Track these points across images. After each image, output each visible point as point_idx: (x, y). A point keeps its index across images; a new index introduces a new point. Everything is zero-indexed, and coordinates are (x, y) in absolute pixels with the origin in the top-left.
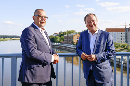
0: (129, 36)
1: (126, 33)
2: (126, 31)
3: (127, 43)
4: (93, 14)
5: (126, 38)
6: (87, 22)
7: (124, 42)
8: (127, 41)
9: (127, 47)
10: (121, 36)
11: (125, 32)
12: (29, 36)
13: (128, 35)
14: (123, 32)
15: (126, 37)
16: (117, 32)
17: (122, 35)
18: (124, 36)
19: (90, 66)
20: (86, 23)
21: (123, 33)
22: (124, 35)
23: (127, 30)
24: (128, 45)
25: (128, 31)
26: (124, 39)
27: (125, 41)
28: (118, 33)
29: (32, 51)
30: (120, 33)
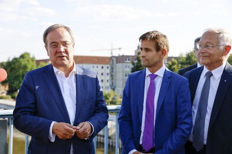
0: (118, 74)
1: (112, 68)
2: (111, 63)
3: (114, 89)
4: (65, 28)
5: (112, 79)
6: (49, 44)
7: (107, 88)
8: (114, 85)
9: (113, 99)
10: (102, 74)
11: (109, 66)
13: (116, 72)
14: (107, 66)
15: (112, 76)
16: (92, 65)
17: (103, 71)
18: (108, 74)
20: (46, 46)
21: (105, 66)
22: (108, 71)
23: (114, 59)
24: (116, 96)
25: (117, 63)
26: (108, 81)
27: (110, 86)
28: (95, 66)
30: (100, 66)
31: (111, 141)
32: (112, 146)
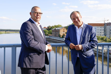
0: (107, 30)
1: (105, 28)
2: (105, 26)
3: (106, 36)
5: (105, 32)
7: (103, 35)
8: (106, 34)
9: (105, 39)
10: (101, 30)
11: (104, 27)
12: (27, 29)
13: (106, 29)
14: (103, 27)
15: (105, 31)
16: (97, 27)
17: (101, 29)
18: (103, 30)
19: (77, 55)
21: (102, 27)
22: (103, 29)
23: (106, 24)
24: (107, 38)
25: (107, 26)
26: (103, 32)
27: (104, 34)
28: (98, 27)
29: (30, 42)
30: (100, 27)
31: (105, 55)
32: (105, 57)
